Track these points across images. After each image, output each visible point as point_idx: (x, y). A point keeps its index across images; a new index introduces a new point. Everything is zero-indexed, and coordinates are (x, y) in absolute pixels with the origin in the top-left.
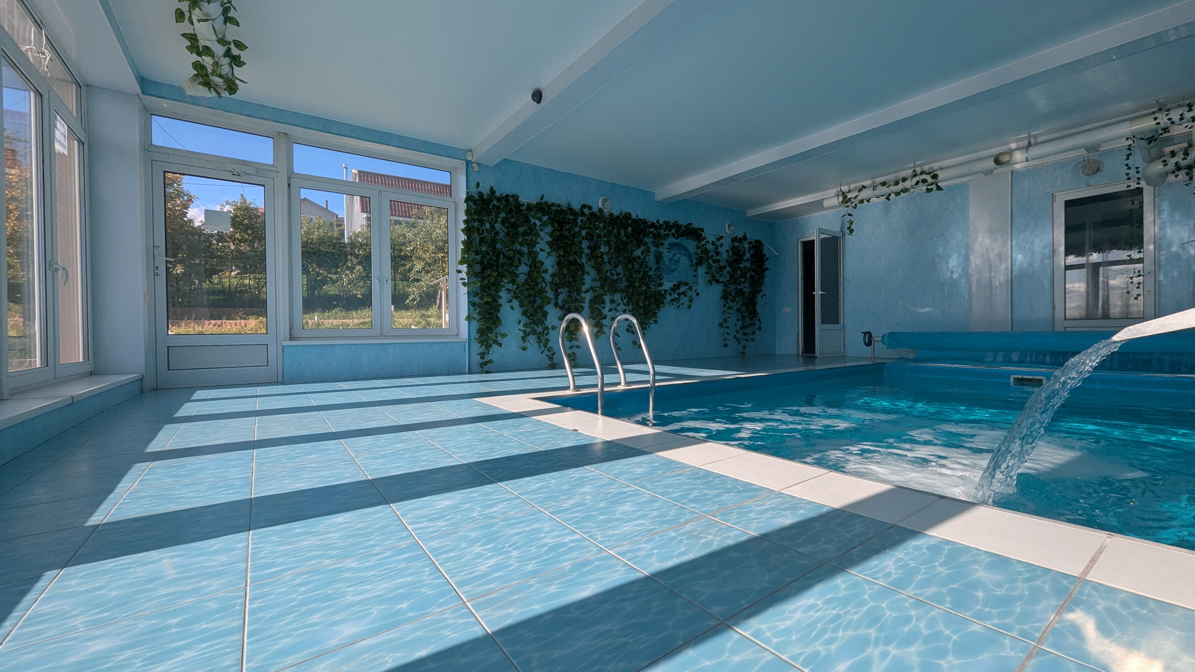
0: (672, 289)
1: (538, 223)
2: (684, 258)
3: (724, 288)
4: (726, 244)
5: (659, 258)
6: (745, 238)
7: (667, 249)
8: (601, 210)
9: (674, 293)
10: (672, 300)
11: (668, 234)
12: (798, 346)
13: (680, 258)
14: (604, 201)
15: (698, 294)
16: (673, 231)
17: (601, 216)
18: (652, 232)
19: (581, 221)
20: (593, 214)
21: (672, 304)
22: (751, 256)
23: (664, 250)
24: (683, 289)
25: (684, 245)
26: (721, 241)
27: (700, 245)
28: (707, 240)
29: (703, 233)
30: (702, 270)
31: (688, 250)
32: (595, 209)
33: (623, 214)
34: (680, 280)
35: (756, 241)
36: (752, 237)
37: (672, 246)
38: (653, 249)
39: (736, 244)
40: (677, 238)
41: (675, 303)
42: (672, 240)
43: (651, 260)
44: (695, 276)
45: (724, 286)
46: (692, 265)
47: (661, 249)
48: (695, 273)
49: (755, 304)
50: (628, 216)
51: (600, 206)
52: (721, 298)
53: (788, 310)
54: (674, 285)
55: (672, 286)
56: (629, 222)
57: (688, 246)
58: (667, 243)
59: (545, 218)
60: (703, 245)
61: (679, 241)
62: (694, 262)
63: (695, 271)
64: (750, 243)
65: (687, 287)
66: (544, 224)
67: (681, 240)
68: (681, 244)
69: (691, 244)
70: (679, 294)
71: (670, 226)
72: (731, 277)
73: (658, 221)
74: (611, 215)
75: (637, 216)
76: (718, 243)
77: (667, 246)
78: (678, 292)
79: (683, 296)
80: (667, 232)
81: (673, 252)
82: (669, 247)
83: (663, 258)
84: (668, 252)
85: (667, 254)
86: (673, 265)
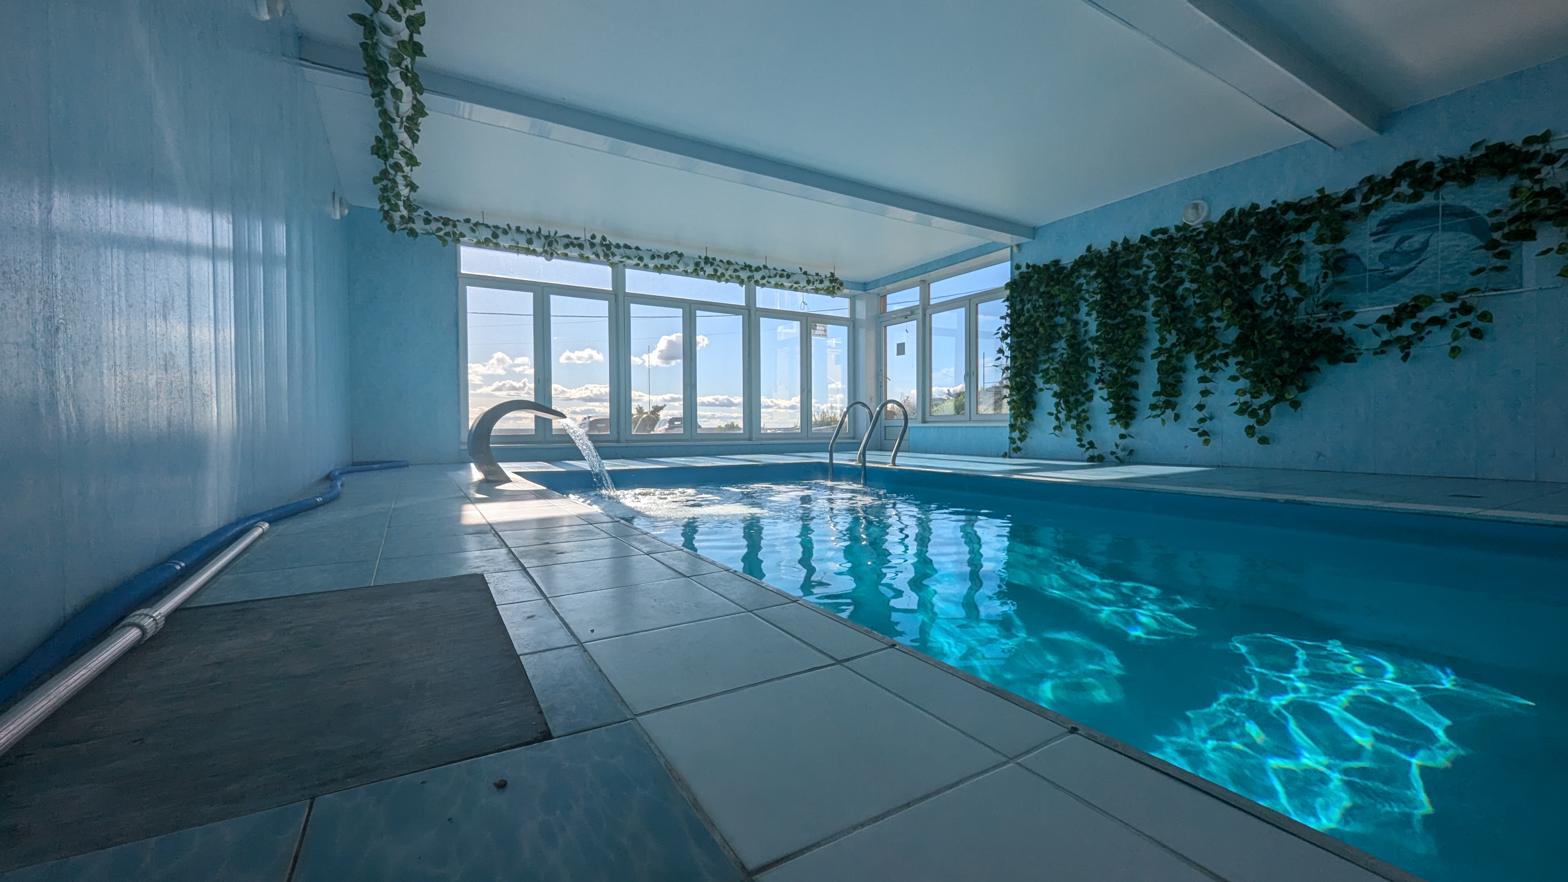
0: (1384, 319)
1: (1083, 283)
2: (1450, 234)
5: (1339, 262)
7: (1372, 235)
8: (1184, 227)
9: (1398, 324)
10: (1386, 343)
11: (1377, 202)
13: (1425, 245)
15: (1485, 317)
16: (1400, 188)
17: (1185, 235)
18: (1317, 218)
20: (1169, 239)
21: (1385, 354)
23: (1361, 241)
24: (1434, 312)
25: (1448, 206)
27: (1530, 181)
29: (1548, 146)
30: (1527, 250)
31: (1466, 213)
32: (1173, 229)
33: (1236, 214)
38: (1319, 249)
40: (1416, 197)
41: (1396, 350)
42: (1390, 211)
44: (1499, 268)
46: (1487, 246)
47: (1348, 245)
48: (1500, 262)
50: (1249, 211)
51: (1184, 220)
54: (1397, 309)
55: (1388, 313)
56: (1253, 221)
57: (1468, 203)
58: (1373, 221)
59: (1092, 273)
60: (1542, 179)
61: (1428, 199)
62: (1498, 235)
63: (1504, 254)
65: (1456, 304)
66: (1091, 281)
67: (1437, 197)
68: (1435, 208)
70: (1415, 326)
71: (1382, 182)
74: (1208, 224)
75: (1274, 202)
77: (1375, 230)
78: (1414, 321)
79: (1436, 329)
80: (1374, 199)
81: (1395, 238)
82: (1381, 228)
83: (1358, 258)
84: (1375, 241)
85: (1373, 245)
86: (1397, 265)
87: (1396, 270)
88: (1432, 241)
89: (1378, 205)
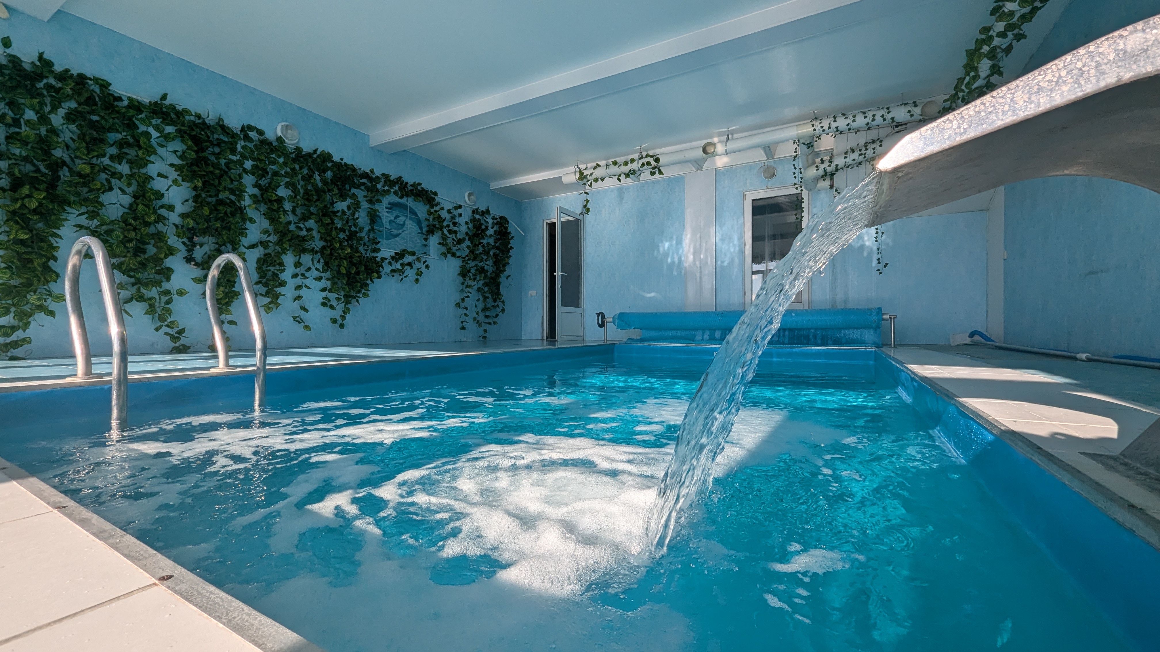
0: (393, 258)
1: (155, 134)
2: (411, 222)
3: (462, 264)
4: (466, 215)
5: (374, 217)
6: (488, 211)
8: (280, 140)
9: (397, 262)
10: (393, 271)
11: (388, 190)
12: (543, 330)
14: (287, 128)
15: (427, 267)
16: (396, 188)
17: (280, 147)
18: (364, 184)
19: (243, 147)
20: (265, 142)
21: (393, 276)
22: (495, 232)
23: (382, 209)
24: (408, 259)
25: (410, 208)
26: (460, 211)
27: (432, 210)
28: (441, 206)
29: (436, 198)
30: (434, 240)
31: (415, 214)
32: (270, 135)
33: (318, 153)
34: (404, 248)
35: (501, 217)
36: (497, 212)
37: (392, 206)
38: (365, 205)
39: (478, 217)
40: (401, 197)
41: (396, 275)
42: (393, 198)
43: (362, 218)
44: (425, 246)
45: (463, 261)
46: (422, 233)
47: (377, 207)
48: (425, 243)
49: (498, 285)
50: (326, 157)
51: (279, 133)
52: (458, 274)
53: (533, 293)
54: (396, 253)
55: (393, 254)
56: (329, 165)
57: (416, 210)
58: (387, 200)
59: (170, 129)
60: (436, 211)
61: (404, 201)
62: (425, 230)
63: (426, 239)
64: (493, 218)
65: (415, 257)
66: (167, 137)
67: (407, 201)
68: (407, 206)
69: (421, 209)
70: (402, 265)
71: (390, 181)
72: (472, 252)
73: (372, 171)
74: (299, 149)
75: (342, 159)
76: (456, 212)
77: (387, 206)
78: (401, 262)
79: (409, 268)
80: (386, 188)
81: (395, 213)
82: (389, 206)
83: (380, 218)
84: (387, 212)
85: (387, 214)
86: (395, 229)
87: (395, 232)
88: (407, 222)
89: (388, 192)
